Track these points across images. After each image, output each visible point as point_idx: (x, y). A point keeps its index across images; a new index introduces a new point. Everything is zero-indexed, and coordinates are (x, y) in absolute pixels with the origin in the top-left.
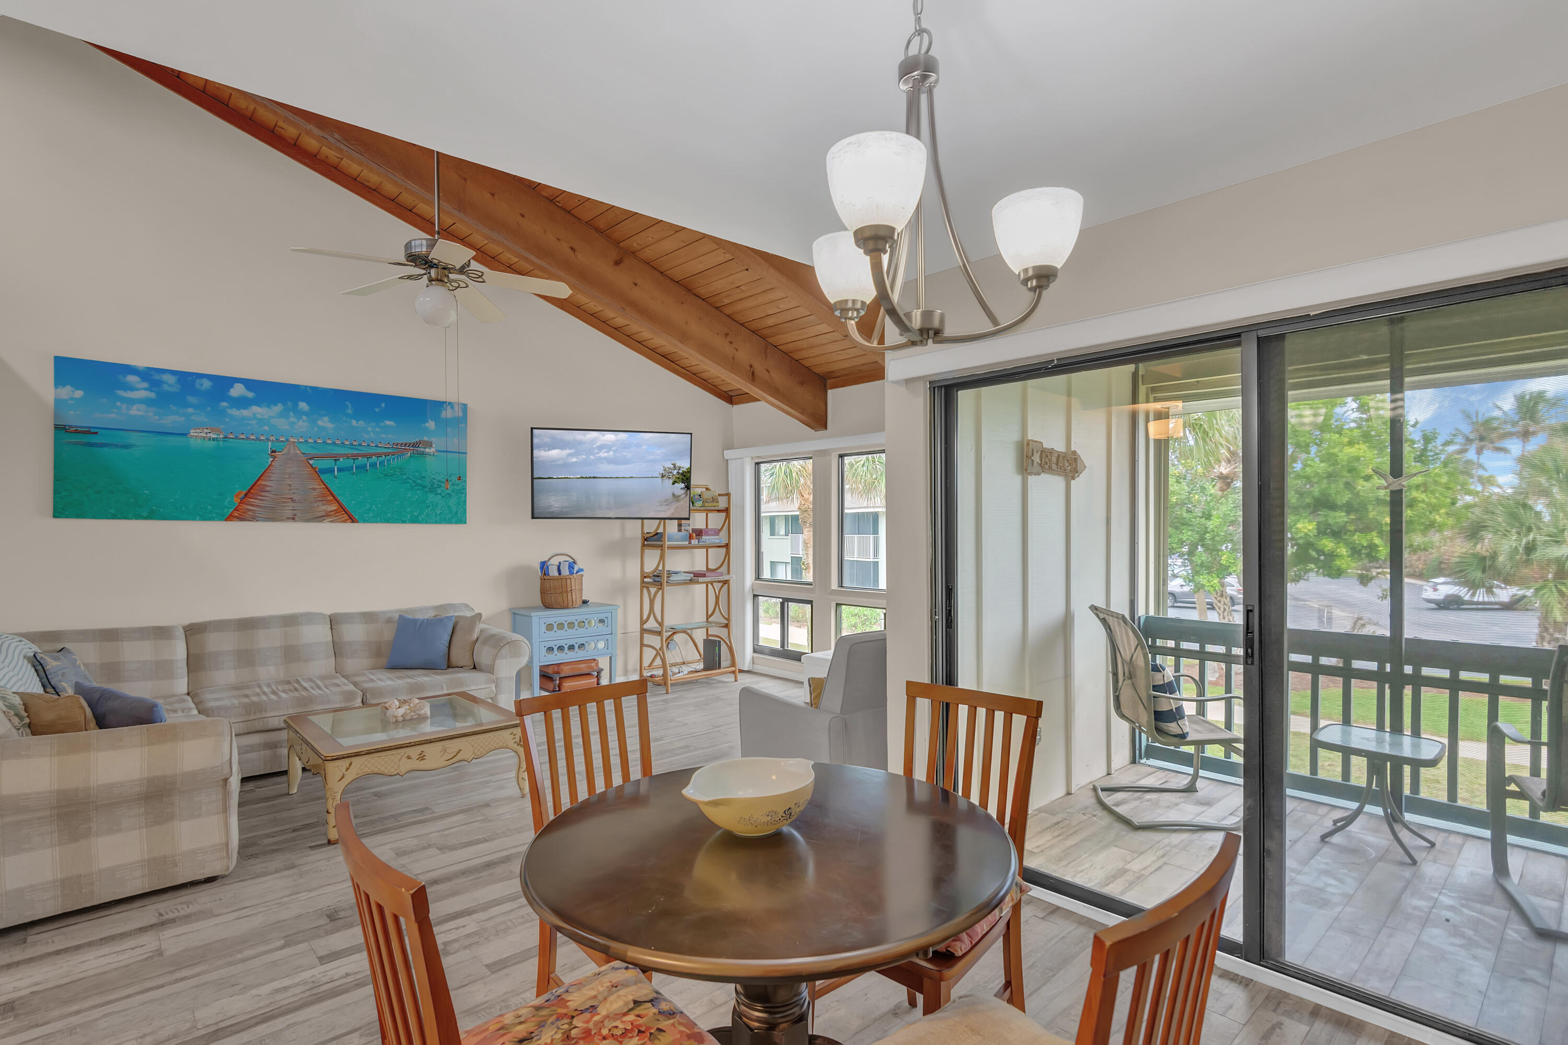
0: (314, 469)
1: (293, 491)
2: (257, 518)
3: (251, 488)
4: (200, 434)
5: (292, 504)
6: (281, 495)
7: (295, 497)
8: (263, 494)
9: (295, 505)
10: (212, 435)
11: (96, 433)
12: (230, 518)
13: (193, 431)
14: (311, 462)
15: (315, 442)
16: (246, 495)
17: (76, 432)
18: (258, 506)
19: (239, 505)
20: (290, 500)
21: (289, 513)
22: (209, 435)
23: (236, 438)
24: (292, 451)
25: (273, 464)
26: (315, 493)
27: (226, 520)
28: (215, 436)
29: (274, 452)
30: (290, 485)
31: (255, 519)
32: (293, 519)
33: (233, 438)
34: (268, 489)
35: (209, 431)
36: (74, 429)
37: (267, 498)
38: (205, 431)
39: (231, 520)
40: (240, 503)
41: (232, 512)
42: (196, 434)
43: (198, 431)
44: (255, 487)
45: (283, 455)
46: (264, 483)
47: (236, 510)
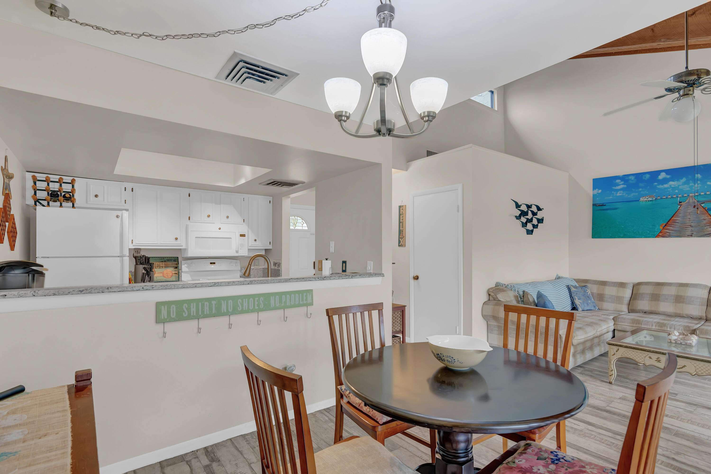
0: (704, 208)
1: (691, 221)
2: (671, 236)
3: (668, 222)
4: (645, 199)
5: (691, 228)
6: (684, 224)
7: (692, 224)
8: (675, 224)
9: (693, 228)
10: (650, 199)
11: (605, 205)
12: (658, 236)
13: (642, 198)
14: (702, 205)
15: (705, 194)
16: (665, 225)
17: (599, 205)
18: (672, 230)
19: (662, 230)
20: (690, 226)
21: (689, 233)
22: (648, 199)
23: (661, 198)
24: (691, 201)
25: (680, 208)
26: (705, 222)
27: (655, 237)
28: (651, 199)
29: (680, 202)
30: (689, 218)
31: (670, 236)
32: (691, 236)
33: (659, 199)
34: (677, 221)
35: (648, 197)
36: (598, 205)
37: (677, 226)
38: (647, 197)
39: (658, 237)
40: (663, 229)
41: (659, 234)
42: (643, 200)
43: (643, 198)
44: (671, 221)
45: (686, 203)
46: (675, 218)
47: (660, 232)
